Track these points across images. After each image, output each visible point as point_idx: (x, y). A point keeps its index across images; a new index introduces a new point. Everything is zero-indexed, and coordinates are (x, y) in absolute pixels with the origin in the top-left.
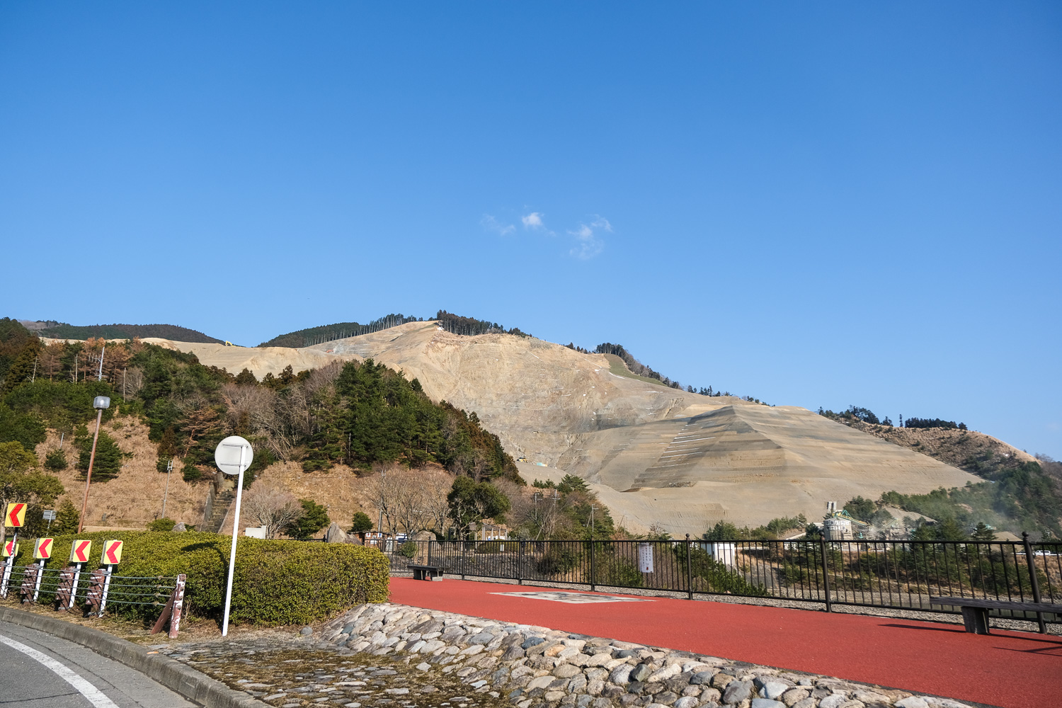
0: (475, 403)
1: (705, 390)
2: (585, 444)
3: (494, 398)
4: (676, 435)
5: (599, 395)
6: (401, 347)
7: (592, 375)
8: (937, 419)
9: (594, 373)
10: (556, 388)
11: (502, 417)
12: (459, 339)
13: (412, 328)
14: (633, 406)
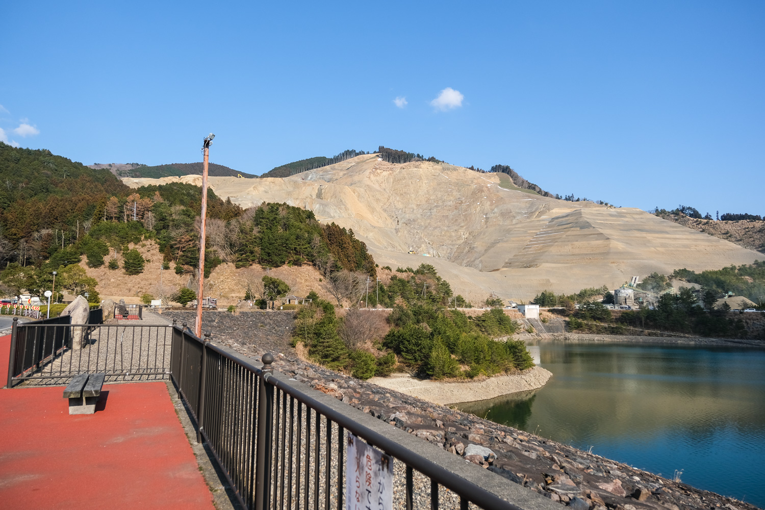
1: (569, 197)
2: (475, 238)
3: (415, 208)
4: (539, 231)
5: (489, 203)
6: (352, 174)
7: (485, 189)
8: (746, 214)
9: (487, 187)
10: (459, 199)
11: (419, 221)
12: (393, 166)
13: (362, 160)
14: (512, 211)
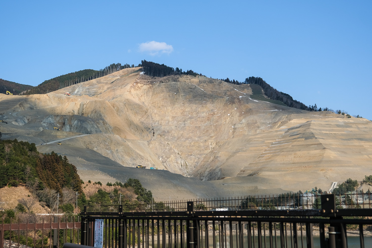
0: (158, 123)
5: (238, 114)
6: (115, 87)
9: (238, 99)
10: (212, 110)
11: (173, 132)
13: (126, 73)
14: (258, 121)
